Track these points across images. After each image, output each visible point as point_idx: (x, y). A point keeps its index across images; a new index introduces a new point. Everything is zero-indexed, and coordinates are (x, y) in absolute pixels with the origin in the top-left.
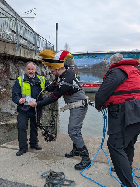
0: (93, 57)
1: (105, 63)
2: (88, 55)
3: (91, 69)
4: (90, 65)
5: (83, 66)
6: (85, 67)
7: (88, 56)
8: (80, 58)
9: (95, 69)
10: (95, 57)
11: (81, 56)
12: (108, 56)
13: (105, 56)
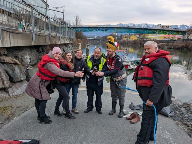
0: (103, 30)
1: (115, 35)
2: (98, 28)
3: (101, 41)
4: (100, 37)
5: (93, 38)
6: (95, 38)
7: (99, 30)
8: (91, 31)
9: (105, 41)
10: (105, 31)
11: (92, 29)
12: (117, 30)
13: (115, 30)
